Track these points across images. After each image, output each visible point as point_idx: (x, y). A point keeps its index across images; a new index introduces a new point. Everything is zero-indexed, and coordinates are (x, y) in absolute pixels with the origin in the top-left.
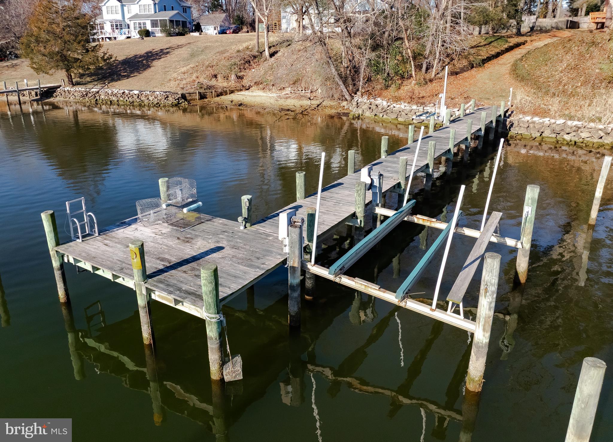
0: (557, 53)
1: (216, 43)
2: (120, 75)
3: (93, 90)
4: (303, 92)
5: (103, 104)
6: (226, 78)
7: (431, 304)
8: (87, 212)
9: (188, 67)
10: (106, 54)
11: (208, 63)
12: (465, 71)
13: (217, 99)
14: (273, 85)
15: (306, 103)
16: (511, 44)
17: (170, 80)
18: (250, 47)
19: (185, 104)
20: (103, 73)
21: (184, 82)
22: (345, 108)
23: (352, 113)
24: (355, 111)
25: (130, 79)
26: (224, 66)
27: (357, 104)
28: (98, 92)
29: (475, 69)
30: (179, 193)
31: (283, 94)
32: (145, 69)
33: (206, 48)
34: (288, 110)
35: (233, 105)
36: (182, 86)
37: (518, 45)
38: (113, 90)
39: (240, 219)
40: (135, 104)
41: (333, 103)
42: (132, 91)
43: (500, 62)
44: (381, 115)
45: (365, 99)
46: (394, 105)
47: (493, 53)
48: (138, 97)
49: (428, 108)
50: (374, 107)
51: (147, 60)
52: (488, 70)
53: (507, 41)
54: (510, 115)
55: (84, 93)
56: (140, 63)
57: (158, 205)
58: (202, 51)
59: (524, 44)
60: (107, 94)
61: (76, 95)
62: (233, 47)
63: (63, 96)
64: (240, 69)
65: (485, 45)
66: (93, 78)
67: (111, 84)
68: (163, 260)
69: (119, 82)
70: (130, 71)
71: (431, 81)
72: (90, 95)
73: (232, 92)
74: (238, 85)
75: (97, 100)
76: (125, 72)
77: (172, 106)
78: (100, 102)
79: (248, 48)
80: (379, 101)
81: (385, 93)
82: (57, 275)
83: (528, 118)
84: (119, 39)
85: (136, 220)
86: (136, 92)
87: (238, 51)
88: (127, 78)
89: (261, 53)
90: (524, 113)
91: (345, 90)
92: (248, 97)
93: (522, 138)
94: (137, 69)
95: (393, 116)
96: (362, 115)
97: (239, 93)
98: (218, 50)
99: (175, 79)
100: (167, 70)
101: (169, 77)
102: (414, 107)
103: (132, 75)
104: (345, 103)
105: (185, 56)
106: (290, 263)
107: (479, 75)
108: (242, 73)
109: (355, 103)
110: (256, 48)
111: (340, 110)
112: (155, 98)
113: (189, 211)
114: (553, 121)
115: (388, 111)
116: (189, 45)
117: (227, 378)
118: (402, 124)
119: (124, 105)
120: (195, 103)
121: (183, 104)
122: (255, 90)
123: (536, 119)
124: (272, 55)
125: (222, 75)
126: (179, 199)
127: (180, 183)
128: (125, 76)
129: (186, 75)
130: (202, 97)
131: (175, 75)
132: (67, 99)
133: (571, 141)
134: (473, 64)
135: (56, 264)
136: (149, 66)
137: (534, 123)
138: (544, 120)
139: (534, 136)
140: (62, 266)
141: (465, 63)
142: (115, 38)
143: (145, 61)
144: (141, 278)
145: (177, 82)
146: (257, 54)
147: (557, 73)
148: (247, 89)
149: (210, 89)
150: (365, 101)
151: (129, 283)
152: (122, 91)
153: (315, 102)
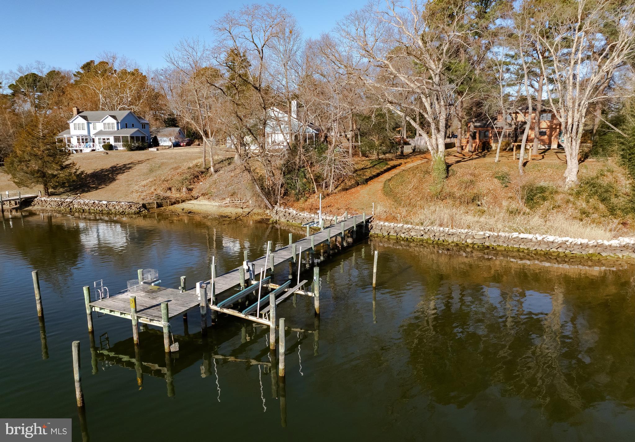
1: (171, 160)
2: (89, 186)
3: (67, 200)
4: (239, 201)
5: (77, 212)
6: (179, 190)
7: (257, 316)
8: (103, 287)
9: (148, 181)
10: (78, 170)
11: (164, 178)
12: (353, 188)
13: (171, 207)
14: (216, 196)
15: (240, 211)
16: (389, 166)
17: (133, 192)
18: (198, 164)
19: (145, 212)
20: (74, 185)
21: (144, 194)
22: (268, 215)
23: (272, 219)
24: (274, 217)
25: (98, 191)
26: (177, 180)
27: (277, 212)
28: (72, 202)
29: (360, 186)
30: (149, 276)
31: (224, 203)
32: (111, 182)
33: (162, 164)
34: (225, 217)
35: (184, 213)
36: (142, 197)
37: (394, 167)
38: (85, 200)
39: (180, 288)
40: (104, 212)
41: (260, 211)
42: (101, 201)
43: (379, 180)
44: (291, 221)
45: (282, 209)
46: (301, 214)
47: (374, 174)
48: (106, 207)
50: (288, 215)
51: (112, 174)
52: (369, 187)
53: (387, 164)
54: (371, 221)
55: (60, 203)
56: (106, 177)
57: (138, 283)
58: (159, 167)
59: (399, 165)
60: (79, 204)
61: (52, 204)
62: (185, 164)
63: (40, 205)
64: (190, 182)
65: (370, 167)
66: (66, 189)
67: (82, 195)
68: (143, 306)
69: (89, 193)
70: (98, 183)
71: (328, 195)
72: (64, 204)
73: (183, 201)
74: (188, 195)
75: (71, 208)
76: (93, 184)
77: (135, 214)
78: (74, 210)
79: (197, 166)
80: (291, 210)
81: (295, 205)
82: (89, 318)
83: (382, 223)
84: (85, 152)
85: (126, 291)
86: (105, 202)
87: (189, 168)
88: (96, 190)
89: (207, 169)
90: (380, 220)
91: (267, 202)
92: (196, 206)
93: (377, 236)
94: (104, 181)
95: (299, 222)
96: (279, 220)
97: (189, 202)
98: (172, 166)
99: (137, 192)
100: (130, 183)
101: (131, 189)
103: (100, 187)
104: (268, 211)
105: (145, 171)
106: (201, 305)
107: (362, 191)
108: (192, 186)
109: (275, 212)
110: (204, 166)
111: (264, 217)
112: (121, 207)
113: (155, 285)
114: (396, 225)
115: (296, 218)
116: (147, 162)
117: (172, 351)
119: (94, 213)
120: (153, 211)
121: (144, 212)
122: (202, 199)
123: (386, 224)
124: (216, 171)
125: (175, 188)
126: (150, 279)
127: (150, 271)
128: (94, 188)
129: (146, 187)
130: (159, 205)
131: (136, 188)
132: (44, 208)
133: (405, 238)
134: (358, 183)
135: (88, 312)
136: (114, 180)
137: (385, 226)
138: (391, 224)
139: (384, 235)
140: (91, 313)
142: (81, 150)
143: (110, 175)
144: (134, 312)
145: (139, 194)
146: (204, 170)
148: (196, 199)
149: (165, 199)
151: (129, 317)
152: (93, 202)
153: (247, 210)
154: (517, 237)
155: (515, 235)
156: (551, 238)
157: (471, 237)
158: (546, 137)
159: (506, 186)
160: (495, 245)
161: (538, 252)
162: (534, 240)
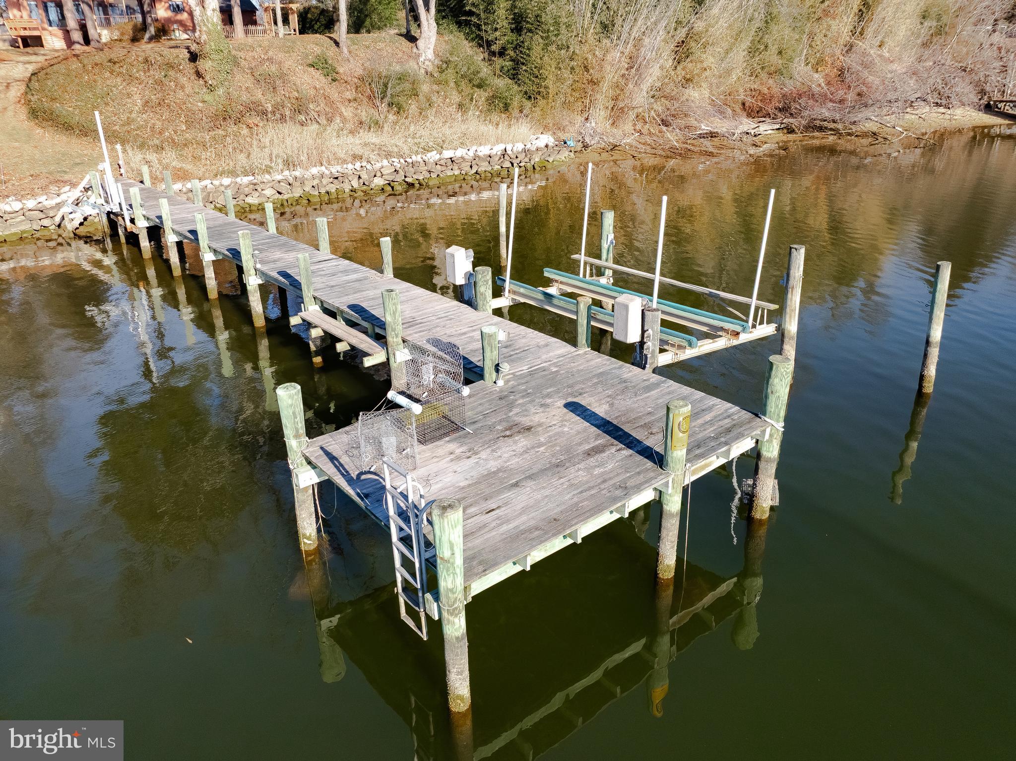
137: (191, 191)
138: (203, 183)
154: (440, 159)
155: (433, 156)
156: (484, 151)
157: (379, 174)
159: (334, 80)
160: (421, 178)
161: (483, 175)
162: (466, 157)
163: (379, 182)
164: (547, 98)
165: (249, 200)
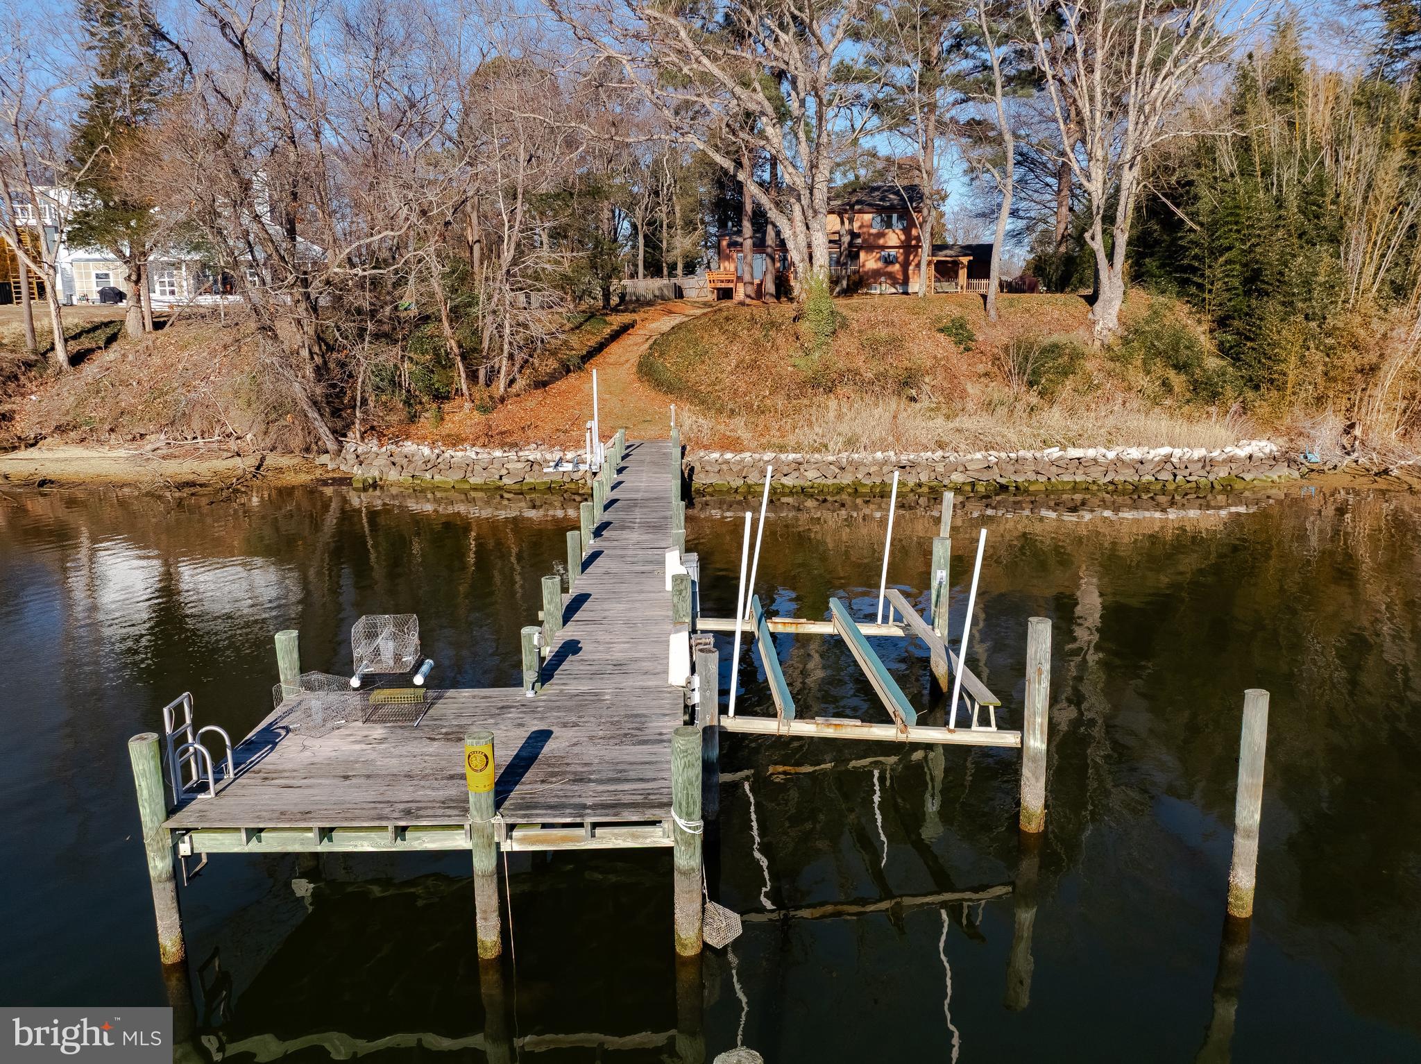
0: (714, 340)
7: (948, 724)
12: (558, 379)
14: (112, 430)
16: (615, 327)
22: (330, 467)
27: (358, 456)
29: (575, 373)
31: (146, 448)
34: (188, 485)
37: (624, 329)
41: (289, 460)
43: (612, 359)
44: (427, 476)
45: (372, 446)
46: (451, 452)
47: (590, 344)
49: (527, 453)
50: (404, 462)
53: (604, 322)
54: (683, 454)
59: (632, 325)
65: (572, 330)
71: (500, 401)
80: (409, 447)
81: (413, 429)
83: (715, 455)
89: (45, 354)
90: (706, 447)
91: (324, 430)
93: (715, 491)
95: (458, 475)
96: (381, 479)
97: (12, 455)
102: (498, 453)
104: (325, 459)
108: (7, 407)
109: (350, 456)
110: (29, 344)
111: (316, 474)
114: (757, 456)
115: (441, 466)
118: (482, 490)
122: (58, 444)
123: (729, 456)
133: (794, 486)
134: (567, 365)
137: (727, 462)
138: (743, 455)
139: (734, 485)
141: (552, 364)
146: (33, 357)
147: (724, 376)
148: (34, 444)
150: (375, 449)
154: (1061, 458)
155: (1055, 452)
156: (1134, 453)
157: (961, 468)
158: (897, 266)
159: (968, 349)
160: (1020, 480)
161: (1120, 487)
162: (1101, 460)
163: (958, 478)
164: (1285, 389)
165: (785, 481)
